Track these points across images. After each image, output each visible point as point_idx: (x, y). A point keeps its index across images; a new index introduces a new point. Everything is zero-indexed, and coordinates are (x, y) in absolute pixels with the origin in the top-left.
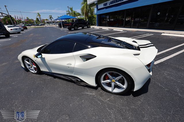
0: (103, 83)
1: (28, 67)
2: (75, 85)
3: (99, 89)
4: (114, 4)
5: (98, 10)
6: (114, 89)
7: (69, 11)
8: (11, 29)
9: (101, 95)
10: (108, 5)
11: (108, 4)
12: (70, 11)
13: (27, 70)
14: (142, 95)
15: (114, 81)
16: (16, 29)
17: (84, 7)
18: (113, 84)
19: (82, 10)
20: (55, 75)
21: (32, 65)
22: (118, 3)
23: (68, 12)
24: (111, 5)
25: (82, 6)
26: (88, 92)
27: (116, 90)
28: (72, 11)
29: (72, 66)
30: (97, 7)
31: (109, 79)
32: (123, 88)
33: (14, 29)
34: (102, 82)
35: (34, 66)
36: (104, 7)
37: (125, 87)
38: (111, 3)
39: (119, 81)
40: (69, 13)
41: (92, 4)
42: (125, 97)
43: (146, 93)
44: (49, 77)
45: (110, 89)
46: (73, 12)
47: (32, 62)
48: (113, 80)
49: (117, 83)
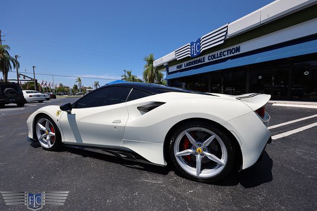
0: (179, 157)
1: (39, 137)
2: (123, 167)
3: (172, 173)
4: (192, 66)
5: (169, 73)
6: (201, 170)
7: (125, 76)
8: (30, 96)
9: (175, 184)
10: (183, 68)
11: (183, 66)
12: (127, 75)
14: (262, 185)
15: (200, 150)
16: (39, 96)
17: (147, 70)
18: (199, 158)
19: (146, 74)
20: (86, 149)
21: (49, 131)
22: (198, 64)
23: (123, 78)
24: (187, 67)
25: (146, 69)
26: (147, 178)
27: (207, 173)
29: (122, 124)
30: (167, 70)
31: (190, 146)
32: (221, 165)
33: (36, 95)
34: (177, 153)
35: (51, 133)
36: (178, 69)
37: (223, 161)
38: (187, 65)
39: (210, 149)
40: (125, 79)
41: (161, 67)
43: (269, 183)
44: (74, 156)
45: (193, 171)
46: (131, 76)
47: (50, 126)
48: (199, 149)
49: (207, 154)
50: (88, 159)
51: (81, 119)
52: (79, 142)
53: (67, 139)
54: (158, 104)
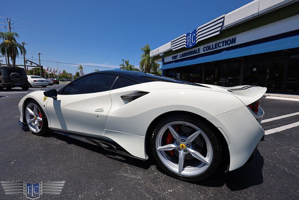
0: (161, 152)
1: (28, 121)
2: (104, 158)
3: (153, 168)
4: (187, 57)
5: (164, 64)
6: (184, 167)
7: (123, 65)
9: (155, 181)
10: (179, 58)
11: (179, 56)
12: (125, 64)
13: (25, 127)
14: (250, 188)
15: (184, 146)
16: (42, 81)
18: (182, 154)
19: (142, 64)
20: (71, 136)
21: (37, 116)
22: (193, 55)
23: (121, 67)
24: (182, 58)
25: (143, 59)
26: (126, 173)
27: (189, 171)
28: (128, 65)
30: (163, 61)
31: (173, 141)
32: (205, 164)
33: (39, 80)
34: (159, 148)
35: (39, 118)
36: (173, 60)
37: (208, 159)
38: (182, 56)
39: (195, 145)
40: (123, 68)
41: (157, 57)
42: (211, 191)
44: (60, 142)
45: (174, 168)
48: (183, 144)
49: (191, 151)
50: (72, 146)
51: (65, 106)
52: (64, 129)
53: (53, 125)
54: (142, 93)
